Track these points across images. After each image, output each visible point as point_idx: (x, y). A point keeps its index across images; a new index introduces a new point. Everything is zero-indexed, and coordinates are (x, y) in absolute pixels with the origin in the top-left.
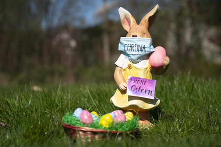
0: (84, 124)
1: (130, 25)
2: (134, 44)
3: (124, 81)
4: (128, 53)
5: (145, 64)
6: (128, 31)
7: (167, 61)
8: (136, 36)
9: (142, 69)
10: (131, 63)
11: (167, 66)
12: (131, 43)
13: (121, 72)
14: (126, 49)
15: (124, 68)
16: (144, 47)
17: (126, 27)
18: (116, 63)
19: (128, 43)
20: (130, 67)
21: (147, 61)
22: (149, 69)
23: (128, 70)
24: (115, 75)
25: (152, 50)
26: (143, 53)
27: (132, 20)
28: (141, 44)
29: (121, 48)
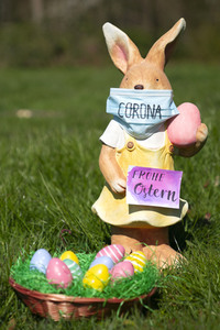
0: (56, 286)
1: (127, 59)
2: (139, 103)
3: (121, 175)
4: (128, 120)
5: (160, 141)
6: (124, 70)
7: (202, 132)
8: (142, 88)
9: (155, 151)
10: (133, 140)
11: (203, 143)
12: (133, 102)
13: (112, 158)
14: (122, 112)
15: (118, 149)
16: (159, 109)
17: (120, 63)
18: (102, 138)
19: (126, 101)
20: (130, 147)
21: (165, 133)
22: (168, 150)
23: (126, 152)
24: (101, 162)
25: (173, 113)
26: (157, 120)
27: (132, 48)
28: (153, 102)
29: (111, 108)
